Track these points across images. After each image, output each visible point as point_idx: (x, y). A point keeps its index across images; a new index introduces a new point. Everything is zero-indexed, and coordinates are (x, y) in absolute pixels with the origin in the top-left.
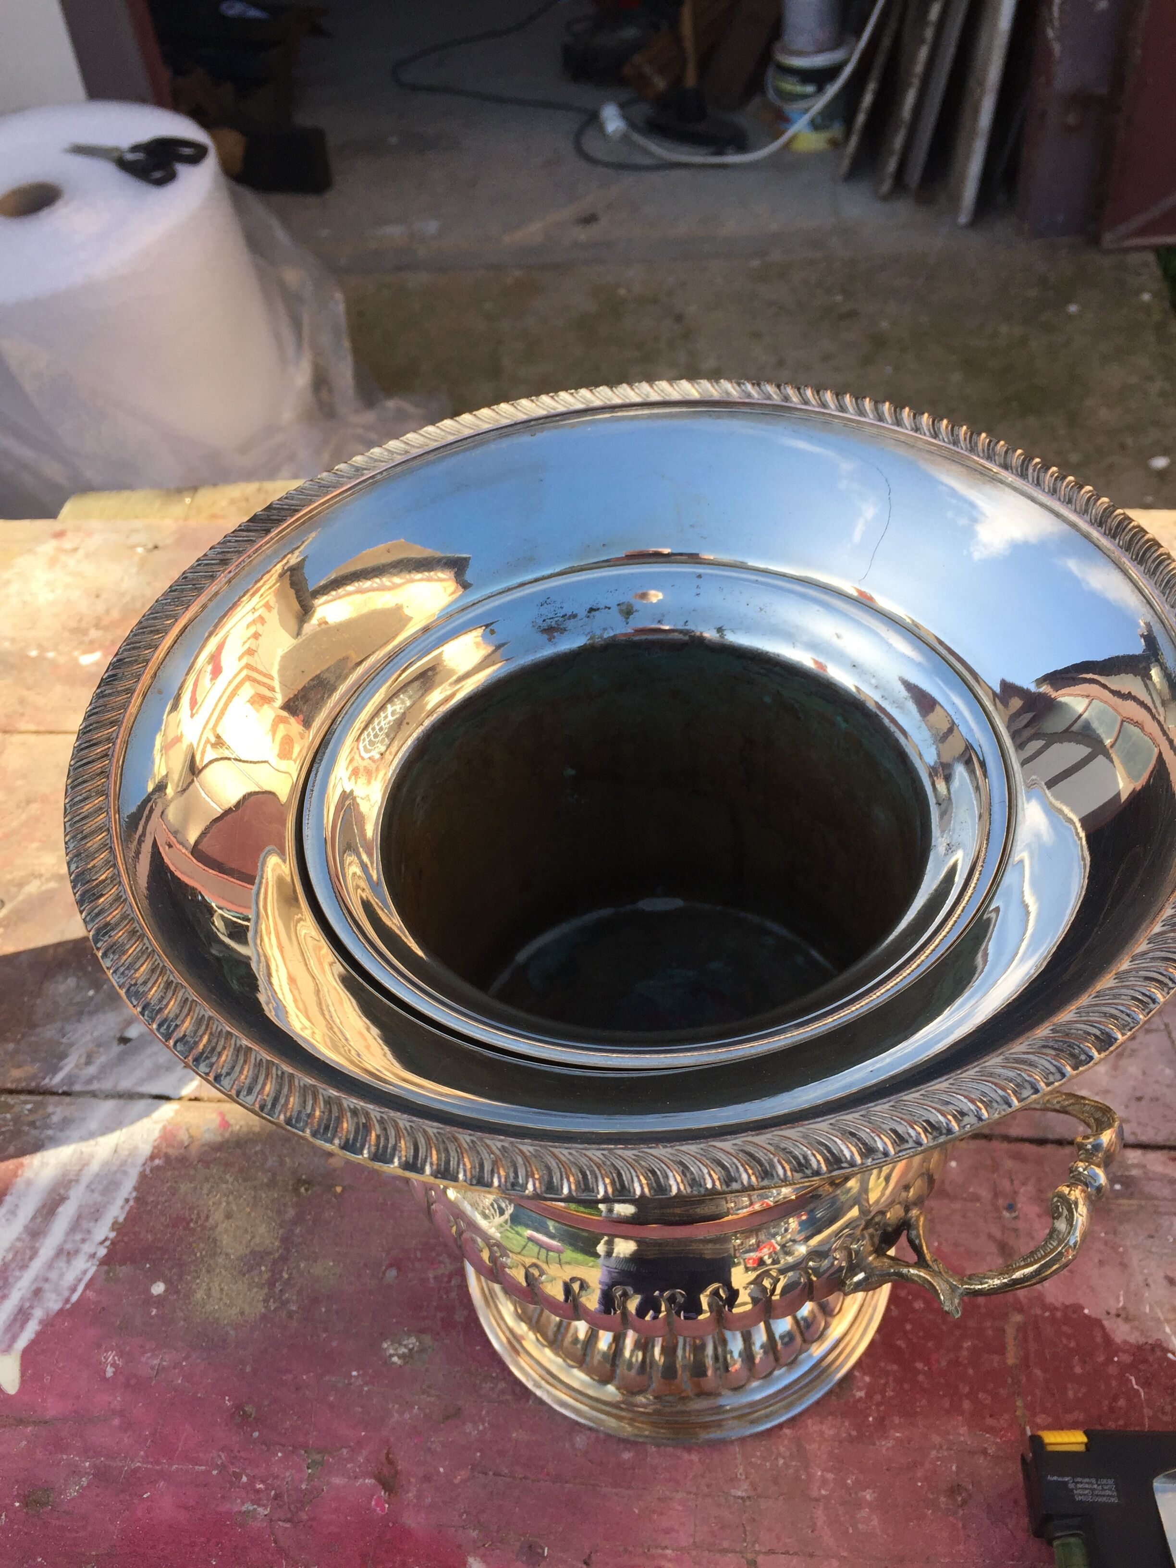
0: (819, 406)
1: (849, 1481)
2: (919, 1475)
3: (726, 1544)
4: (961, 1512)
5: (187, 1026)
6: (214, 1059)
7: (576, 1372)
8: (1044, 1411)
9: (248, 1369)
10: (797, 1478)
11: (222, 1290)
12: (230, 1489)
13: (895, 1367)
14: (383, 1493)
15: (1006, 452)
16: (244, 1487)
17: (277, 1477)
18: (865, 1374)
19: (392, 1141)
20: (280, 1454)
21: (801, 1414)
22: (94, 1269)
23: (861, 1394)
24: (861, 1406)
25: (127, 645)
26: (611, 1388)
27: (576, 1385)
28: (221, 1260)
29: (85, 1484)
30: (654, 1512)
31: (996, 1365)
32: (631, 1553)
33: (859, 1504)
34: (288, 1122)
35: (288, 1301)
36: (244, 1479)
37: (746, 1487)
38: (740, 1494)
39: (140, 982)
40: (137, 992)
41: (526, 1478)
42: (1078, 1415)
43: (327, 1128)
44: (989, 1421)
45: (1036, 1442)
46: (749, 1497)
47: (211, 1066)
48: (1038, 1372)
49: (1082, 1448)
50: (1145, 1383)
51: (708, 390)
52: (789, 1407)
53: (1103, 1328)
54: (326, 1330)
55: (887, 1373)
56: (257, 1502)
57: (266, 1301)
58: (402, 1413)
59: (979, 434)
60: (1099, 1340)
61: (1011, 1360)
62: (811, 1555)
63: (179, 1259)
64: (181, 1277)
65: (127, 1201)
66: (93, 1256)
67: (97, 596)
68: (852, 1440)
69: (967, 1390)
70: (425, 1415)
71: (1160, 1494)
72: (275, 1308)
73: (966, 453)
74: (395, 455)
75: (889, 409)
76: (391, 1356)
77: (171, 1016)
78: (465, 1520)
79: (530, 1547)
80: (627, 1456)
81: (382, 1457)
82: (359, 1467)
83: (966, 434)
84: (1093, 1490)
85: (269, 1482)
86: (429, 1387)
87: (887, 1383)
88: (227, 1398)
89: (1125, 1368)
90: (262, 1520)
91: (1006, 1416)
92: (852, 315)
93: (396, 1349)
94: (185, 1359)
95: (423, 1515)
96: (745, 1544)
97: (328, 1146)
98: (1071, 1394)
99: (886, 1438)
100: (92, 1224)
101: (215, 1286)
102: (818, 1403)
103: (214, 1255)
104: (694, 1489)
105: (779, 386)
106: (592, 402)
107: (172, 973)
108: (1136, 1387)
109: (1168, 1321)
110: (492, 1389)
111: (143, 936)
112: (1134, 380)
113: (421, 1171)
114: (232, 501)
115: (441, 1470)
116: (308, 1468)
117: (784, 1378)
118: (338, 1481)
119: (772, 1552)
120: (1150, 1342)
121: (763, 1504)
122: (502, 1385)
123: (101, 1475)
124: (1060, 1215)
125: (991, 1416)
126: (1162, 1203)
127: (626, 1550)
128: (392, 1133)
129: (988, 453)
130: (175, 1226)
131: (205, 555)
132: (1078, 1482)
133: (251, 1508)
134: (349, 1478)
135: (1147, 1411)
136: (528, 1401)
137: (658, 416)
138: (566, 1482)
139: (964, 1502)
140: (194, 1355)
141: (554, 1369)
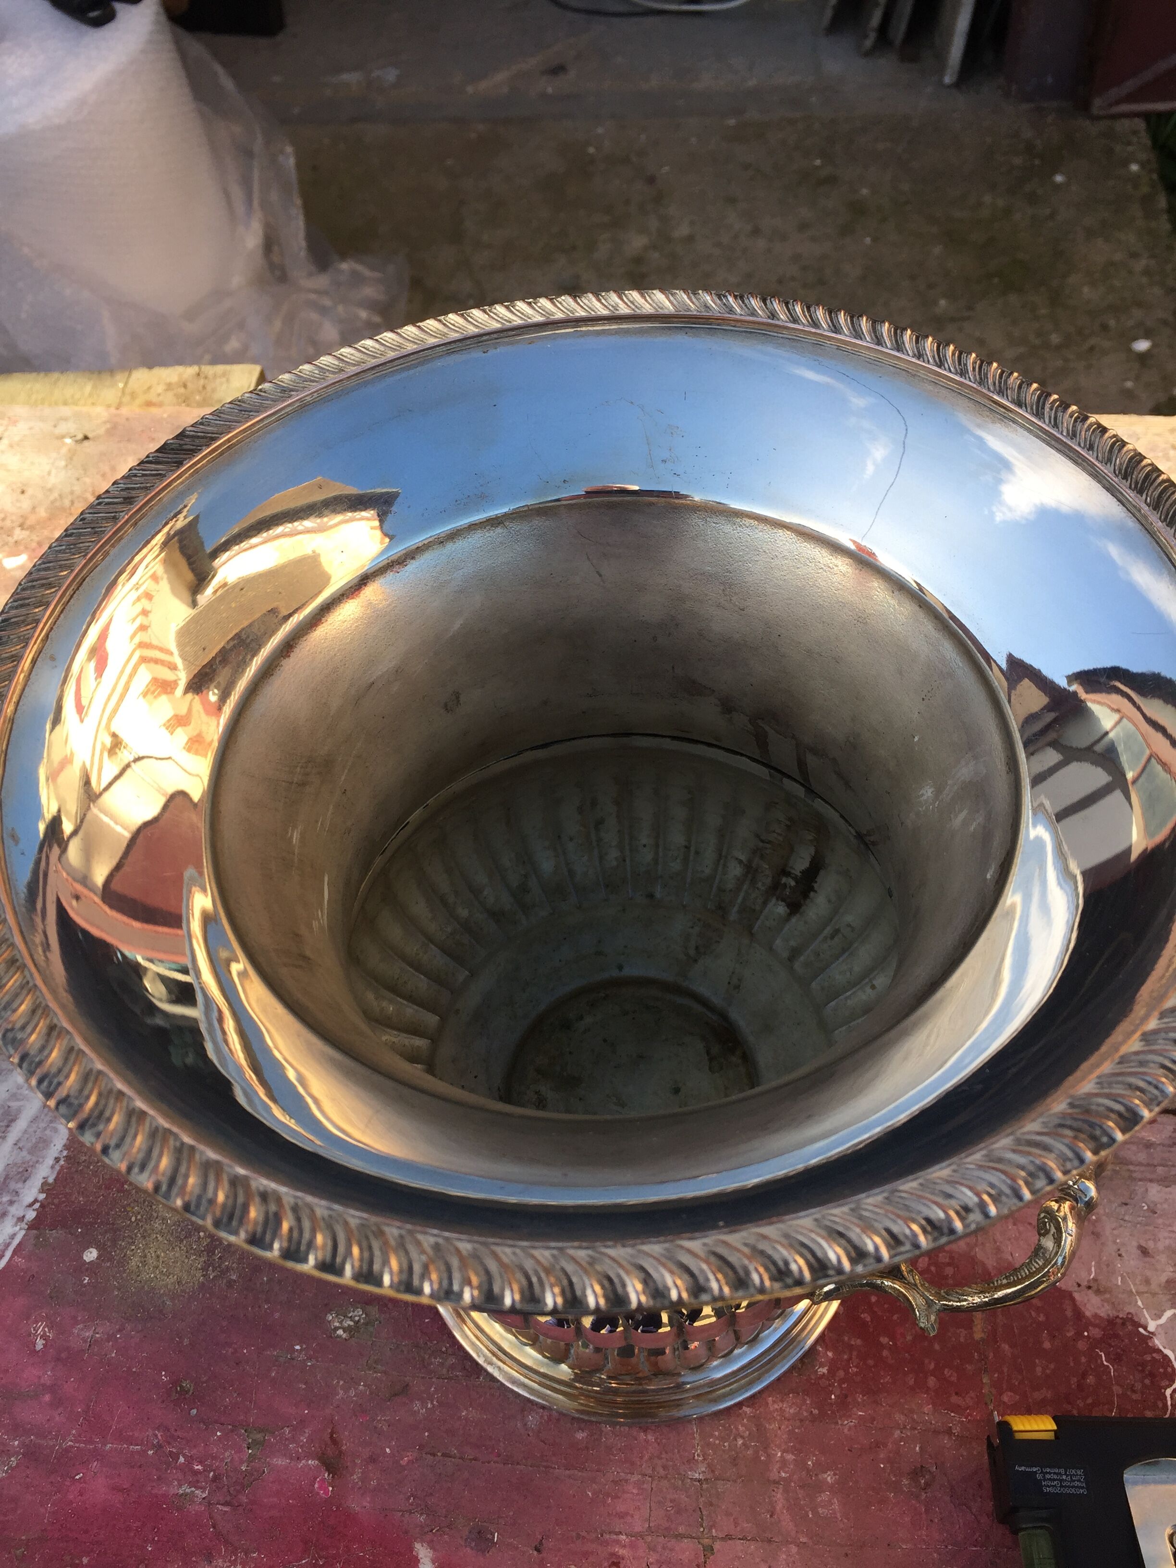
0: (810, 325)
1: (810, 1463)
2: (882, 1456)
3: (681, 1529)
4: (924, 1496)
5: (72, 1080)
6: (101, 1127)
7: (529, 1350)
8: (1011, 1388)
9: (186, 1342)
10: (756, 1458)
11: (158, 1257)
12: (166, 1470)
13: (859, 1342)
14: (326, 1475)
15: (1020, 387)
16: (181, 1468)
17: (215, 1458)
18: (827, 1349)
19: (307, 1235)
20: (219, 1434)
21: (760, 1392)
22: (23, 1232)
23: (824, 1370)
24: (824, 1383)
25: (15, 601)
26: (564, 1367)
27: (529, 1362)
28: (157, 1225)
29: (14, 1464)
30: (608, 1495)
31: (962, 1340)
32: (584, 1538)
33: (820, 1487)
34: (187, 1207)
35: (228, 1269)
36: (182, 1460)
37: (704, 1469)
38: (697, 1476)
39: (18, 1025)
40: (14, 1040)
41: (475, 1459)
42: (1045, 1393)
43: (231, 1217)
44: (955, 1399)
45: (1005, 1428)
46: (706, 1480)
47: (98, 1135)
48: (1006, 1347)
49: (1050, 1436)
50: (1116, 1359)
51: (684, 303)
52: (751, 1383)
53: (1073, 1300)
54: (267, 1301)
55: (851, 1348)
56: (195, 1484)
57: (204, 1269)
58: (346, 1391)
59: (990, 364)
60: (1069, 1313)
61: (978, 1335)
62: (770, 1541)
63: (113, 1224)
64: (114, 1241)
65: (57, 1160)
66: (21, 1219)
67: (23, 492)
68: (814, 1419)
69: (932, 1366)
70: (371, 1393)
71: (1130, 1486)
72: (214, 1277)
73: (975, 386)
74: (327, 374)
75: (889, 330)
76: (337, 1329)
77: (54, 1070)
78: (412, 1504)
79: (479, 1532)
80: (580, 1435)
81: (327, 1437)
82: (302, 1447)
83: (974, 363)
84: (1061, 1481)
85: (208, 1462)
86: (376, 1362)
87: (850, 1359)
88: (163, 1373)
89: (1095, 1344)
90: (200, 1503)
91: (972, 1394)
92: (831, 180)
93: (341, 1322)
94: (120, 1331)
95: (368, 1499)
96: (702, 1529)
97: (232, 1238)
98: (1039, 1370)
99: (850, 1416)
100: (20, 1185)
101: (151, 1253)
102: (778, 1379)
103: (150, 1218)
104: (650, 1472)
105: (764, 301)
106: (553, 314)
107: (55, 1014)
108: (1105, 1363)
109: (1139, 1293)
110: (442, 1365)
111: (24, 966)
112: (1118, 257)
113: (340, 1272)
114: (169, 387)
115: (388, 1450)
116: (248, 1448)
117: (744, 1356)
118: (280, 1462)
119: (729, 1537)
120: (1121, 1316)
121: (721, 1486)
122: (452, 1360)
123: (31, 1455)
124: (1047, 1232)
125: (957, 1394)
126: (1137, 1168)
127: (578, 1536)
128: (307, 1224)
129: (1000, 386)
130: (108, 1188)
131: (107, 492)
132: (1047, 1473)
133: (188, 1491)
134: (291, 1459)
135: (1117, 1389)
136: (478, 1378)
137: (627, 332)
138: (518, 1464)
139: (928, 1485)
140: (128, 1327)
141: (506, 1346)
